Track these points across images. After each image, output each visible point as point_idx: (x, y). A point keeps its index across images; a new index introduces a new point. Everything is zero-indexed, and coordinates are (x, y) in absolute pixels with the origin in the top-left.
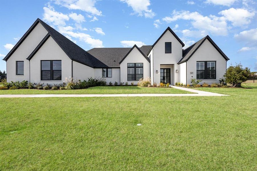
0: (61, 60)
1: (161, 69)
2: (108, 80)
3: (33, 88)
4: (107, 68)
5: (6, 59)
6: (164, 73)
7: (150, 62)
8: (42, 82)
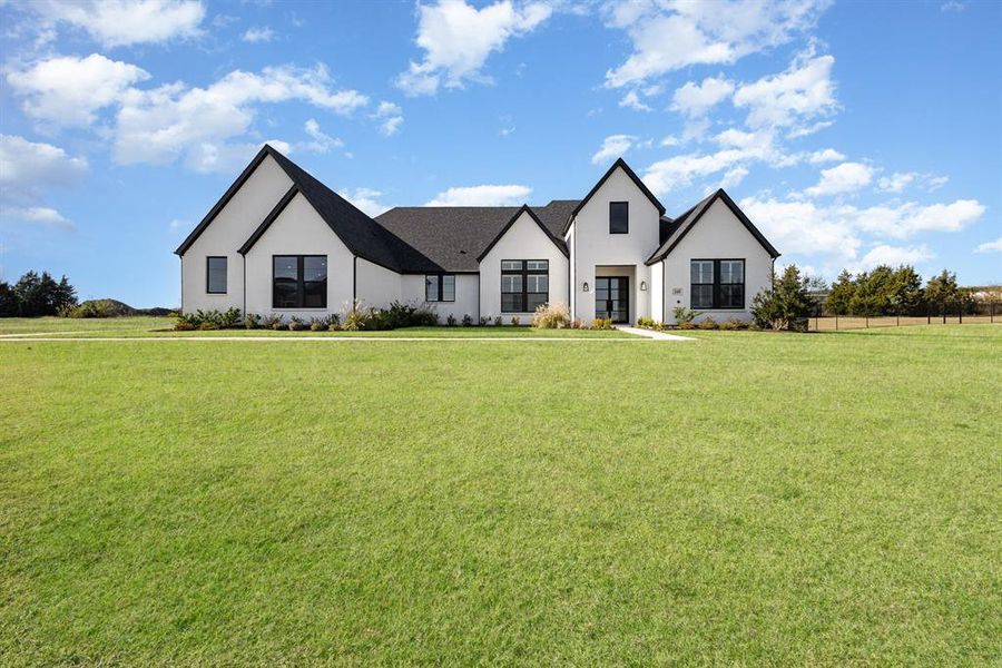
0: (326, 256)
1: (597, 278)
2: (442, 311)
3: (256, 327)
4: (441, 273)
5: (181, 252)
6: (610, 289)
7: (568, 257)
8: (279, 312)
